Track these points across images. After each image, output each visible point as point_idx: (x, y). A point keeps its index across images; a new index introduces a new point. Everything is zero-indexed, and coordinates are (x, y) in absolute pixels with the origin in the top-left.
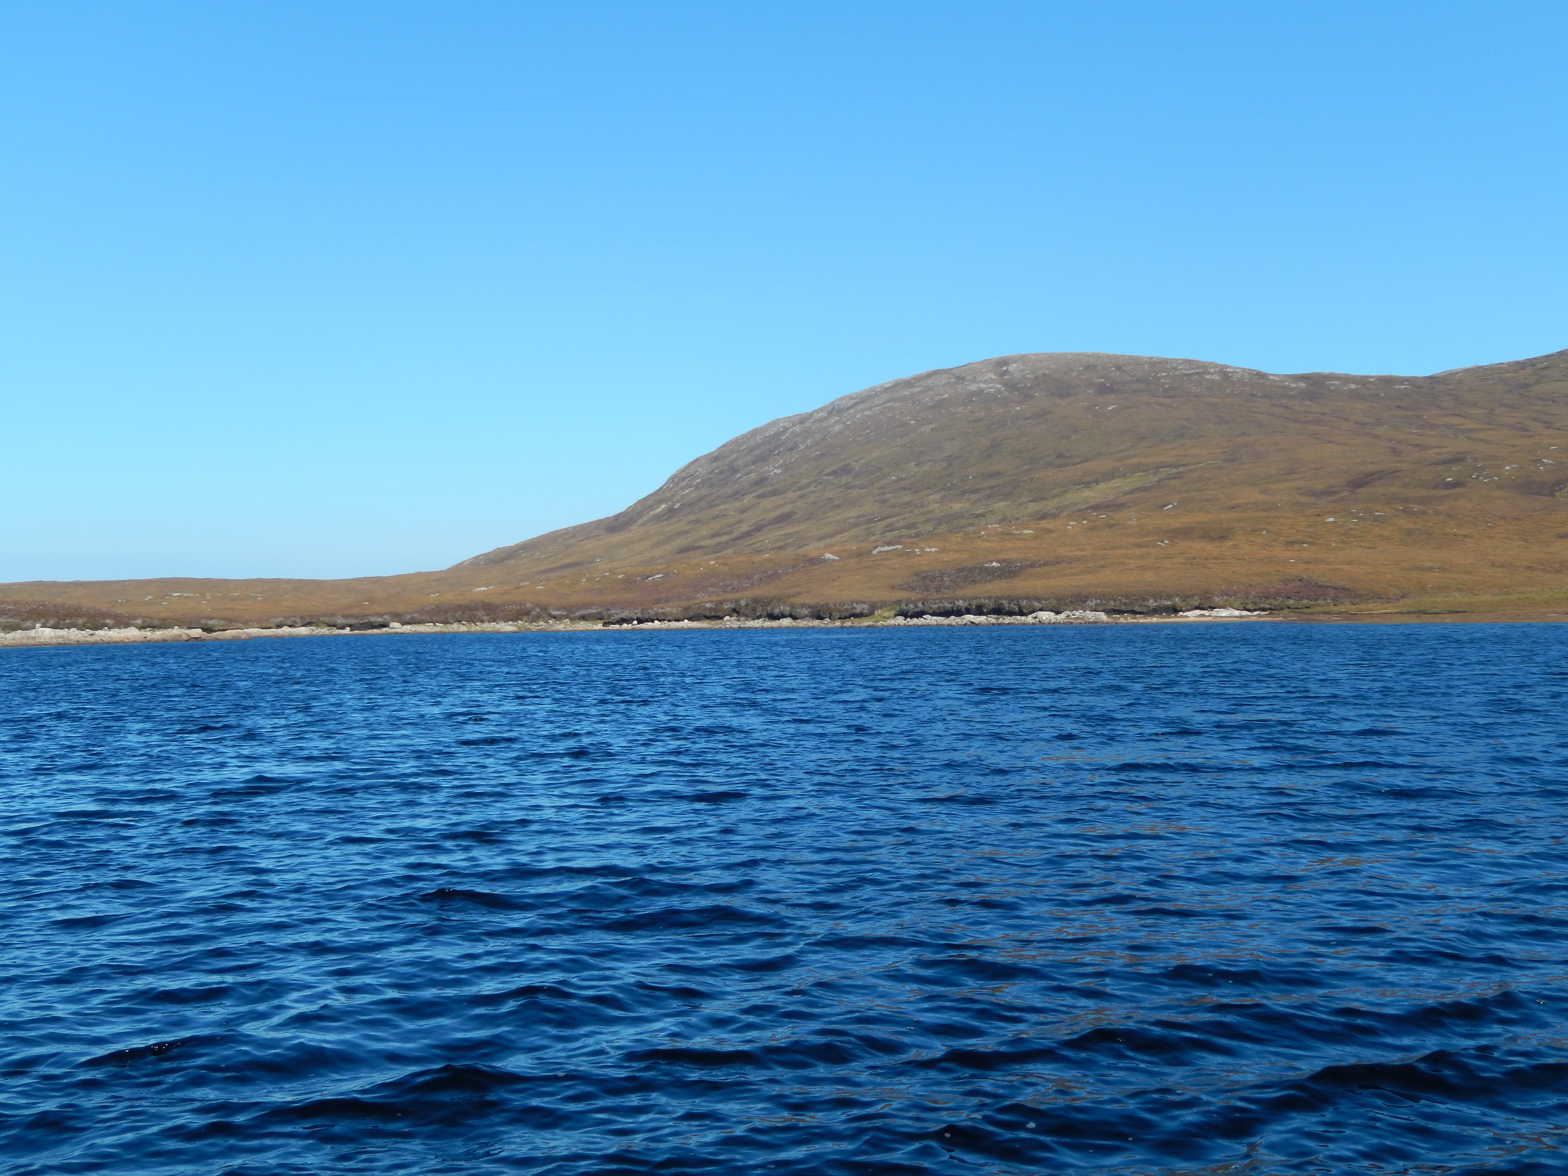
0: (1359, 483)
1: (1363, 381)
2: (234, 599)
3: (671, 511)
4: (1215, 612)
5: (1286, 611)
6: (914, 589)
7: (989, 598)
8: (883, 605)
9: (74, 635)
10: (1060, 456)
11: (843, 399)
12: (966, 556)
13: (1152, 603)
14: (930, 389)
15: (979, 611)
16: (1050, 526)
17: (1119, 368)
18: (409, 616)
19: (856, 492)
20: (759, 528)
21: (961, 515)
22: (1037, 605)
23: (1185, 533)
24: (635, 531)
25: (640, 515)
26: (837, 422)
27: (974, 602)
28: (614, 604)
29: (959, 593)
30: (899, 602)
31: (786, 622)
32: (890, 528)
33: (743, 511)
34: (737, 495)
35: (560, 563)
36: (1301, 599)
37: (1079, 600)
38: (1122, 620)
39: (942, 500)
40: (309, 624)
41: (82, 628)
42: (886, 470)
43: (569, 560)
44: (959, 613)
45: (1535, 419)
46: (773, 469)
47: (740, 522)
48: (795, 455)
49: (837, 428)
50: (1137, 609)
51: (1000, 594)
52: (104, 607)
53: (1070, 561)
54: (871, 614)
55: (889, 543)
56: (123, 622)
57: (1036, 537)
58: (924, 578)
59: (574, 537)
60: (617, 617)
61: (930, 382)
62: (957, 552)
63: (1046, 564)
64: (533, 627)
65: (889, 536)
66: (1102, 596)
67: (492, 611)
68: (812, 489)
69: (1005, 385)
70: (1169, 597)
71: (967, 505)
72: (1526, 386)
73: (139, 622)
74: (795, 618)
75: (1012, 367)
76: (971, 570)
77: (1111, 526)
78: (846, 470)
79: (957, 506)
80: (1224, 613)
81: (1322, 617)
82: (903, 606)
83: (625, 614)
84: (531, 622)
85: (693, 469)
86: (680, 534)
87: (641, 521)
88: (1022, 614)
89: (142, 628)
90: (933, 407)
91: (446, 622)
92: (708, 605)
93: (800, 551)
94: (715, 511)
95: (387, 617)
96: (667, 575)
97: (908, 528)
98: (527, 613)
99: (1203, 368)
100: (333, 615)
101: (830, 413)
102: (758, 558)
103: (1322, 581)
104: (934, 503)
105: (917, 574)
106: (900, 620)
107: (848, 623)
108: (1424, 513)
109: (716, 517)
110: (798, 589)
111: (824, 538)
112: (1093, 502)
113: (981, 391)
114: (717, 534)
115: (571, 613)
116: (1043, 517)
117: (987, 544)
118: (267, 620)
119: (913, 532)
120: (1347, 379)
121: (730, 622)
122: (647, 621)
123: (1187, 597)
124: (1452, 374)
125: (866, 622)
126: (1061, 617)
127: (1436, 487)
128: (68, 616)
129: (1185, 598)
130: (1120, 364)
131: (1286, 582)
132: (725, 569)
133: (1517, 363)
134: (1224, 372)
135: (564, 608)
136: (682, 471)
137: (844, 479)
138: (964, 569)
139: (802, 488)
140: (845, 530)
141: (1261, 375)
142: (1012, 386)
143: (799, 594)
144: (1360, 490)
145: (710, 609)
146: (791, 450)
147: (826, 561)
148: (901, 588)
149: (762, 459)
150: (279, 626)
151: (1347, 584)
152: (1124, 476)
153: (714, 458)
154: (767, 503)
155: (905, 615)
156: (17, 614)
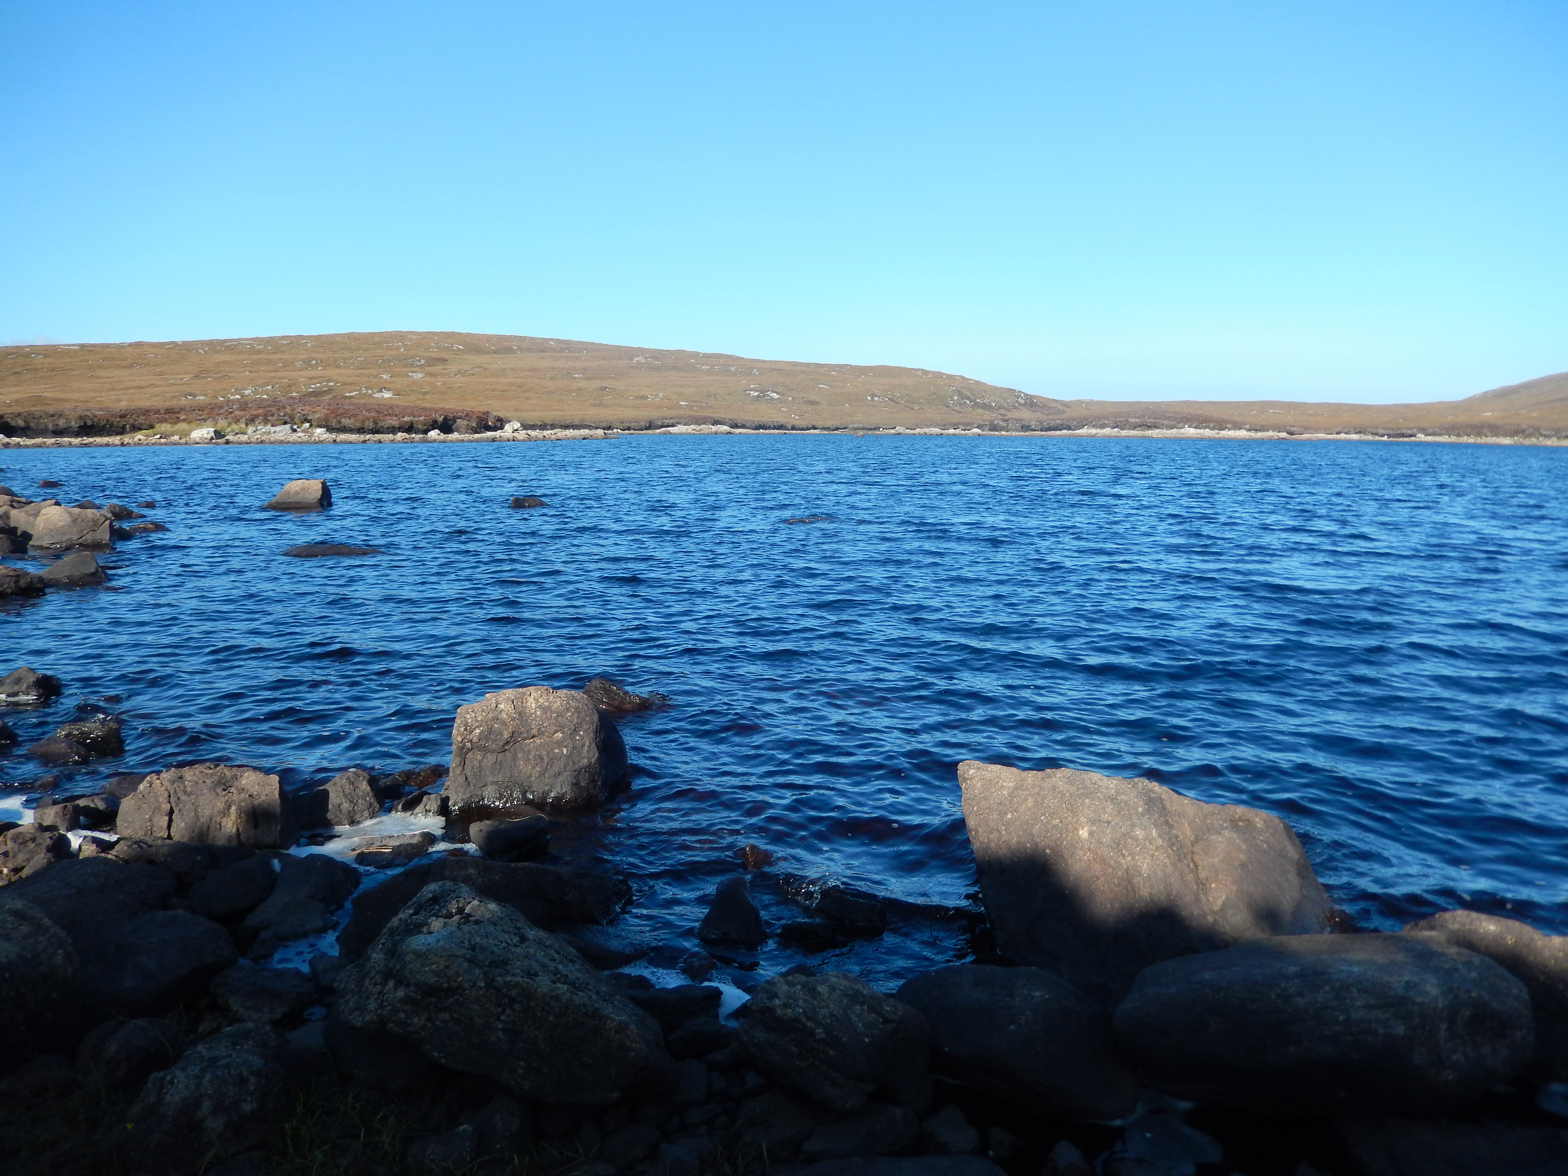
2: (1309, 415)
9: (1207, 433)
18: (1431, 431)
35: (1553, 398)
40: (1360, 432)
41: (1213, 429)
52: (1226, 418)
56: (1237, 426)
64: (1527, 442)
67: (1495, 429)
73: (1248, 427)
84: (1525, 438)
89: (1249, 430)
91: (1458, 435)
95: (1415, 430)
98: (1523, 432)
100: (1376, 427)
115: (1558, 432)
118: (1330, 429)
128: (1205, 421)
135: (1554, 429)
150: (1338, 433)
156: (1175, 419)
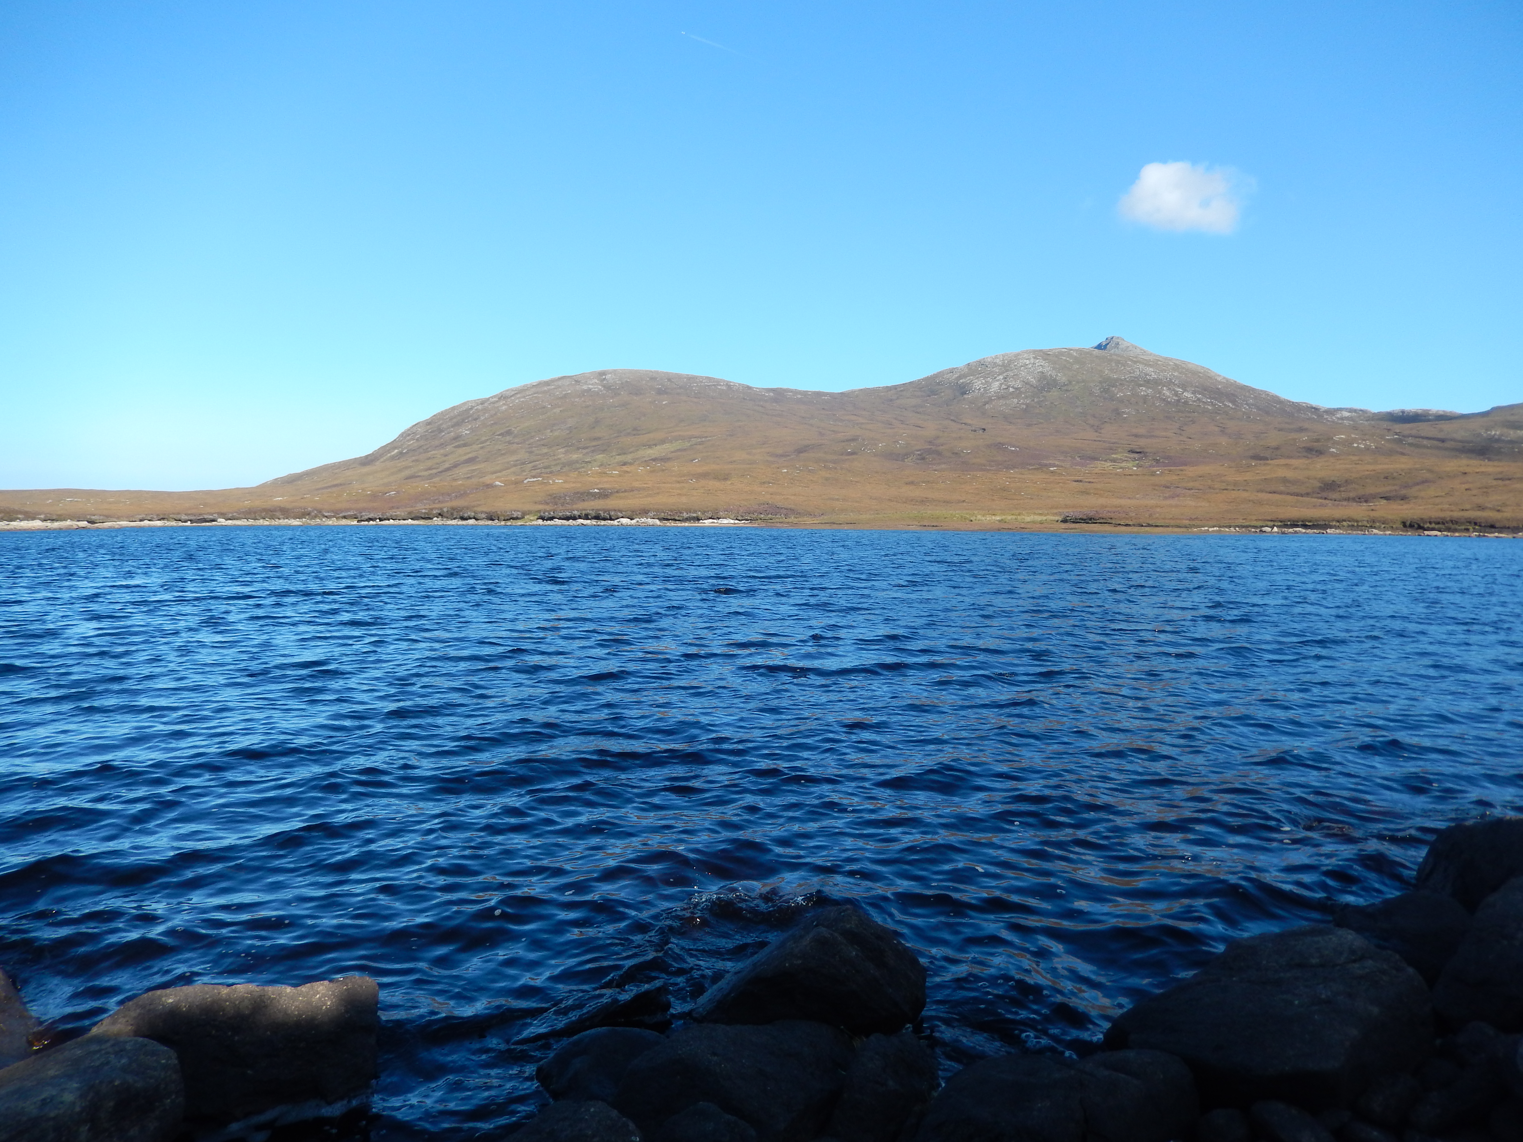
0: (800, 451)
1: (805, 393)
2: (110, 503)
3: (401, 453)
4: (720, 521)
5: (759, 521)
6: (547, 504)
7: (593, 510)
8: (529, 513)
10: (635, 429)
11: (507, 390)
12: (579, 485)
13: (685, 515)
14: (559, 387)
15: (586, 517)
16: (628, 470)
17: (669, 380)
18: (230, 515)
19: (515, 446)
20: (456, 466)
21: (577, 462)
22: (620, 515)
23: (705, 475)
24: (378, 465)
25: (381, 455)
26: (504, 404)
27: (584, 512)
28: (364, 509)
29: (575, 506)
30: (539, 511)
31: (472, 522)
32: (535, 468)
33: (446, 456)
34: (442, 445)
35: (329, 484)
36: (768, 514)
37: (644, 512)
38: (668, 523)
39: (566, 453)
40: (163, 519)
42: (533, 434)
43: (336, 482)
44: (574, 518)
45: (896, 419)
46: (465, 431)
47: (444, 461)
48: (478, 424)
49: (504, 408)
50: (677, 518)
51: (599, 508)
52: (16, 507)
53: (639, 489)
54: (523, 518)
55: (534, 477)
56: (30, 516)
57: (620, 476)
58: (555, 498)
59: (339, 468)
60: (366, 517)
61: (560, 383)
62: (574, 483)
63: (625, 491)
64: (313, 522)
65: (534, 473)
66: (657, 511)
67: (286, 513)
68: (488, 443)
69: (604, 386)
70: (695, 512)
71: (581, 456)
72: (891, 400)
74: (477, 519)
75: (608, 377)
76: (582, 494)
77: (663, 470)
78: (509, 433)
79: (575, 456)
80: (725, 521)
81: (778, 525)
82: (542, 514)
83: (371, 516)
84: (311, 519)
85: (415, 429)
86: (406, 468)
87: (382, 460)
88: (611, 519)
89: (44, 520)
90: (561, 398)
91: (255, 519)
92: (424, 511)
93: (481, 480)
94: (429, 454)
95: (216, 515)
96: (398, 492)
97: (545, 468)
98: (309, 514)
99: (718, 382)
100: (179, 514)
101: (500, 399)
102: (455, 484)
103: (779, 504)
104: (561, 453)
105: (550, 495)
106: (540, 522)
107: (509, 523)
108: (836, 468)
109: (429, 458)
110: (479, 503)
111: (495, 472)
112: (653, 457)
113: (590, 390)
114: (430, 469)
115: (337, 514)
116: (625, 464)
117: (592, 479)
118: (132, 516)
119: (548, 470)
120: (796, 392)
121: (437, 521)
122: (385, 520)
123: (705, 512)
124: (853, 392)
125: (519, 523)
126: (634, 522)
127: (842, 455)
129: (704, 512)
130: (670, 378)
131: (760, 505)
132: (435, 489)
133: (887, 387)
134: (728, 385)
135: (333, 511)
136: (408, 430)
137: (508, 438)
138: (578, 493)
139: (482, 443)
140: (508, 469)
141: (749, 388)
142: (608, 387)
143: (479, 505)
144: (802, 455)
145: (425, 513)
146: (476, 419)
147: (496, 486)
148: (540, 503)
149: (458, 424)
150: (141, 521)
151: (793, 507)
152: (671, 442)
153: (429, 423)
154: (461, 451)
155: (543, 519)
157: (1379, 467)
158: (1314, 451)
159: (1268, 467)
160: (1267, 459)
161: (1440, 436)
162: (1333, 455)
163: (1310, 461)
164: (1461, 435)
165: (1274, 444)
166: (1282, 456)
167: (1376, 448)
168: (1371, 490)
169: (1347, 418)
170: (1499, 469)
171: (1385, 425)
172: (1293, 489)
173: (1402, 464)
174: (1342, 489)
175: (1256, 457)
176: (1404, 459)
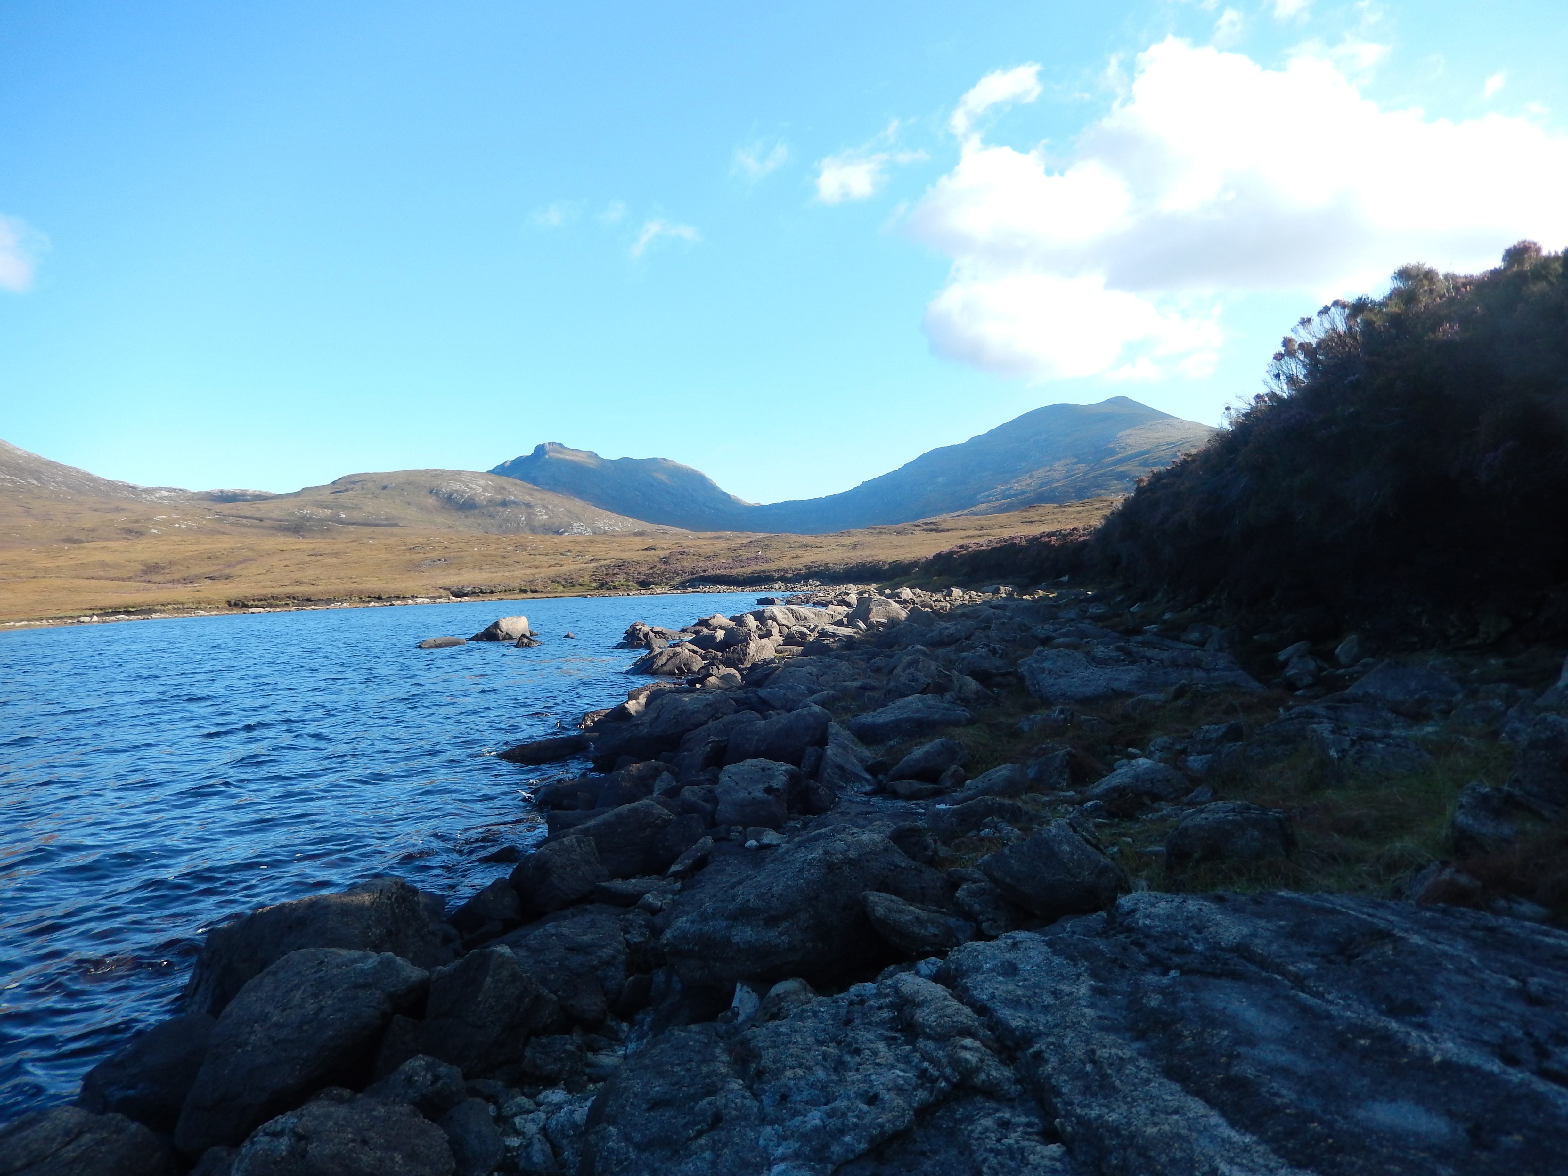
157: (202, 547)
158: (133, 532)
159: (84, 551)
160: (81, 542)
161: (258, 515)
162: (154, 536)
163: (129, 543)
164: (276, 514)
165: (89, 525)
166: (99, 538)
167: (198, 527)
168: (195, 571)
169: (167, 498)
170: (312, 546)
171: (207, 504)
172: (113, 573)
173: (223, 544)
174: (166, 571)
175: (69, 540)
176: (225, 538)
